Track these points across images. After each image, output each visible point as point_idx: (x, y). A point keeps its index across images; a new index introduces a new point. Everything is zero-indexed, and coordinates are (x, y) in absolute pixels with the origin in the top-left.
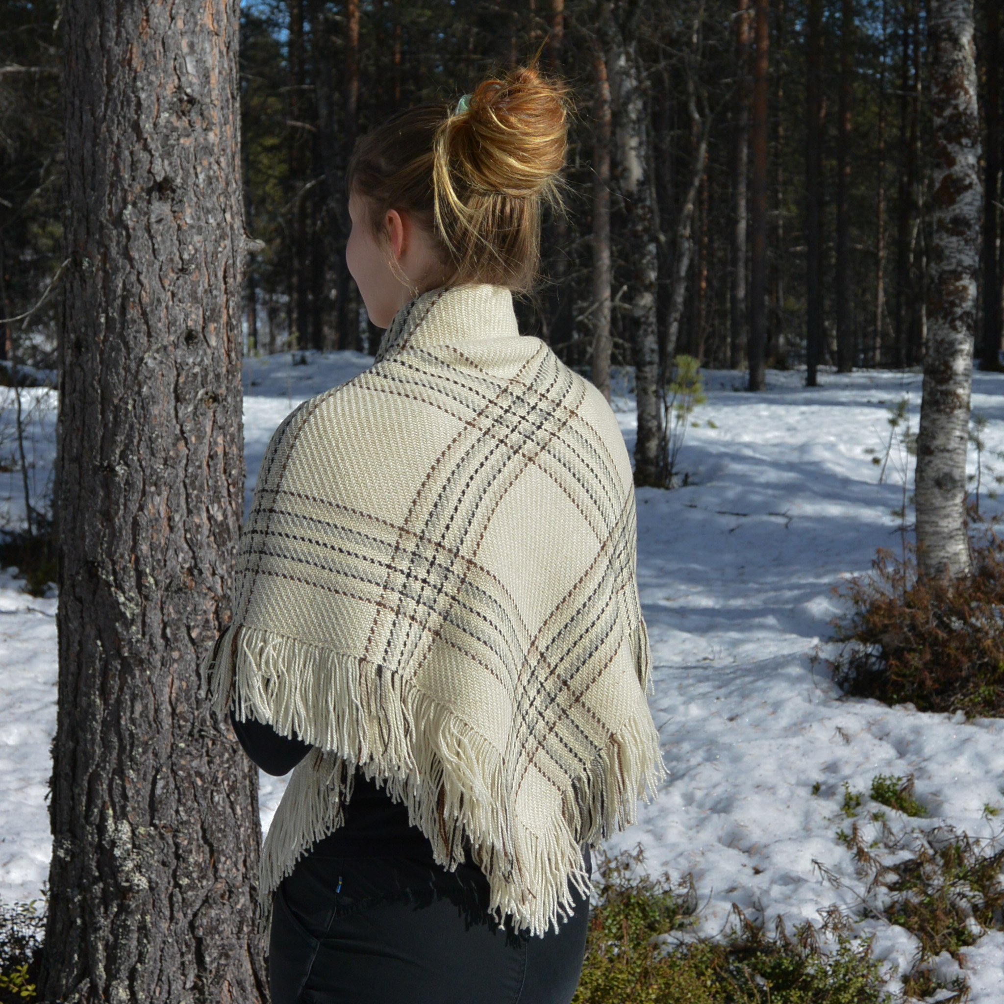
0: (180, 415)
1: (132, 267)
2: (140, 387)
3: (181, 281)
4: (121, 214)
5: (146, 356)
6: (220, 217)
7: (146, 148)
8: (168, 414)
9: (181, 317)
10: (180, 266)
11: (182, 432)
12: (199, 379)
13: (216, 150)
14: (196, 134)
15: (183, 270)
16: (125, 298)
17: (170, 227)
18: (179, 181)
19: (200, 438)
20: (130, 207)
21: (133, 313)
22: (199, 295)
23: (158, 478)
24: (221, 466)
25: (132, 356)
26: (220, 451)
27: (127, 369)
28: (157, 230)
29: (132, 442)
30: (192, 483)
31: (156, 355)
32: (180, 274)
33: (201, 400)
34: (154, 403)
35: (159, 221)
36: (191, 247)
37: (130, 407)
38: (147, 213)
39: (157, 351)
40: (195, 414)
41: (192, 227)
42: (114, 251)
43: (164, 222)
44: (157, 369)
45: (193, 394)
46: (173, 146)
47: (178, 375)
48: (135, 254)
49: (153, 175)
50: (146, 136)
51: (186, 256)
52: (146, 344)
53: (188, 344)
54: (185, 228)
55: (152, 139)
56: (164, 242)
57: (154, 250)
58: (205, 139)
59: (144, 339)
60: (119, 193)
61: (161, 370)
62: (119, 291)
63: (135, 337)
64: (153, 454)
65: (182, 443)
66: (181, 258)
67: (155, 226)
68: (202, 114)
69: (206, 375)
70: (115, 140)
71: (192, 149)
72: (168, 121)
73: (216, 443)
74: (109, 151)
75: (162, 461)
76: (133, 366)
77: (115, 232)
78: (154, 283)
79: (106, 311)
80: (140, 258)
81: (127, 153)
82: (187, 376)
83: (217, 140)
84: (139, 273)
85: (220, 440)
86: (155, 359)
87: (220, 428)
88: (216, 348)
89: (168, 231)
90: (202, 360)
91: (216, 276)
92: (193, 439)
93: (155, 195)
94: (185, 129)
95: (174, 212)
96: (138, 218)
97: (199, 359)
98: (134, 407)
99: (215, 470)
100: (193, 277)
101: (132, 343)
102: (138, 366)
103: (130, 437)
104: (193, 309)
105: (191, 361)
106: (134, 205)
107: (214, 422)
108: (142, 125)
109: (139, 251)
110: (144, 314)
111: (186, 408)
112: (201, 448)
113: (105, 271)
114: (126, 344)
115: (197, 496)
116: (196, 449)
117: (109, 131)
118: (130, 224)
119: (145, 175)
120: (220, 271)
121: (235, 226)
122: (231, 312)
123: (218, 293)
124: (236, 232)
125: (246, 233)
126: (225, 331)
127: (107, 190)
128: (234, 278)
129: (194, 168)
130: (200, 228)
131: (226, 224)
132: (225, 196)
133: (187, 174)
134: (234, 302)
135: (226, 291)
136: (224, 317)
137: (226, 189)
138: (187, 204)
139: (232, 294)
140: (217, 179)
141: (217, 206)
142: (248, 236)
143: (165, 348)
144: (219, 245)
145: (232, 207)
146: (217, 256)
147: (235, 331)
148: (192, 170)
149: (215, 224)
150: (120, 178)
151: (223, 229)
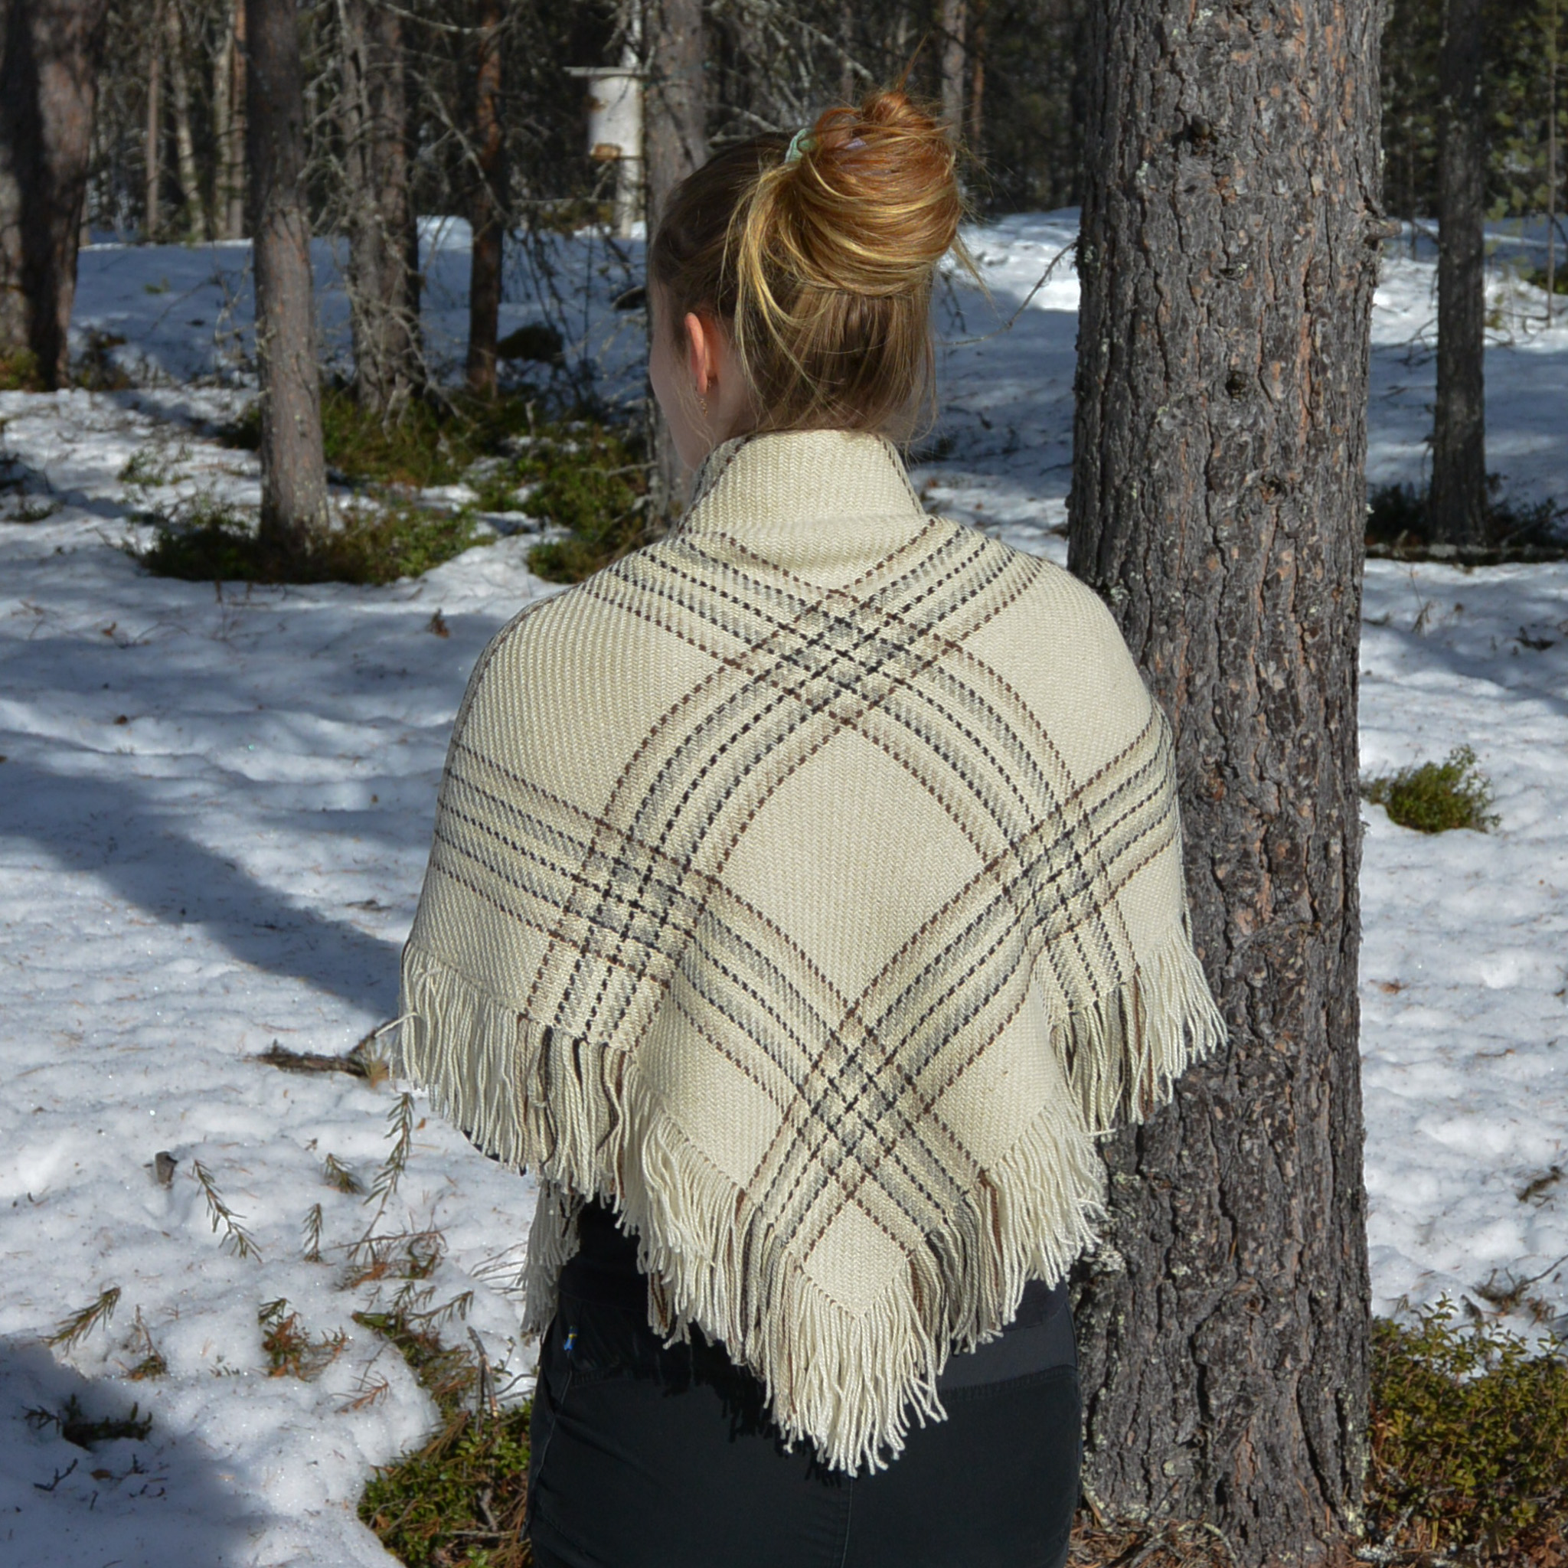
0: (1213, 511)
1: (1148, 265)
2: (1151, 462)
3: (1223, 290)
4: (1134, 176)
5: (1160, 412)
6: (1300, 183)
7: (1173, 69)
8: (1195, 507)
9: (1223, 349)
10: (1223, 266)
11: (1216, 541)
12: (1250, 452)
13: (1300, 70)
14: (1262, 43)
15: (1226, 272)
16: (1135, 314)
17: (1208, 201)
18: (1224, 122)
19: (1247, 552)
20: (1146, 165)
21: (1145, 340)
22: (1254, 314)
23: (1172, 613)
24: (1287, 598)
25: (1141, 411)
26: (1286, 574)
27: (1134, 431)
28: (1186, 206)
29: (1135, 550)
30: (1230, 624)
31: (1176, 411)
32: (1223, 278)
33: (1250, 489)
34: (1171, 489)
35: (1191, 190)
36: (1242, 234)
37: (1135, 494)
38: (1172, 177)
39: (1178, 405)
40: (1238, 510)
41: (1245, 200)
42: (1124, 237)
43: (1198, 192)
44: (1178, 433)
45: (1236, 477)
46: (1218, 65)
47: (1213, 446)
48: (1152, 244)
49: (1183, 113)
50: (1172, 48)
51: (1233, 249)
52: (1163, 393)
53: (1231, 395)
54: (1231, 201)
55: (1183, 54)
56: (1196, 224)
57: (1181, 237)
58: (1278, 52)
59: (1158, 384)
60: (1134, 143)
61: (1184, 435)
62: (1129, 303)
63: (1146, 380)
64: (1165, 574)
65: (1218, 555)
66: (1226, 252)
67: (1183, 198)
68: (1272, 11)
69: (1262, 448)
70: (1132, 54)
71: (1253, 71)
72: (1211, 23)
73: (1278, 561)
74: (1122, 71)
75: (1181, 585)
76: (1142, 425)
77: (1126, 205)
78: (1178, 292)
79: (1110, 335)
80: (1159, 250)
81: (1146, 76)
82: (1228, 448)
83: (1304, 53)
84: (1157, 275)
85: (1287, 556)
86: (1174, 417)
87: (1288, 536)
88: (1284, 402)
89: (1204, 208)
90: (1255, 423)
91: (1287, 283)
92: (1235, 553)
93: (1185, 146)
94: (1241, 36)
95: (1216, 175)
96: (1158, 184)
97: (1250, 421)
98: (1142, 495)
99: (1275, 606)
100: (1245, 283)
101: (1141, 388)
102: (1150, 426)
103: (1133, 541)
104: (1242, 337)
105: (1237, 422)
106: (1153, 162)
107: (1278, 525)
108: (1166, 30)
109: (1157, 238)
110: (1161, 342)
111: (1224, 501)
112: (1249, 568)
113: (1112, 269)
114: (1134, 389)
115: (1235, 647)
116: (1239, 570)
117: (1123, 39)
118: (1147, 193)
119: (1171, 112)
120: (1297, 274)
121: (1335, 198)
122: (1318, 343)
123: (1289, 312)
124: (1338, 208)
125: (1369, 207)
126: (1306, 374)
127: (1119, 136)
128: (1332, 285)
129: (1256, 102)
130: (1259, 202)
131: (1313, 196)
132: (1315, 148)
133: (1240, 111)
134: (1329, 326)
135: (1307, 308)
136: (1304, 351)
137: (1318, 136)
138: (1237, 162)
139: (1322, 313)
140: (1298, 119)
141: (1296, 164)
142: (1374, 212)
143: (1191, 400)
144: (1296, 231)
145: (1331, 165)
146: (1290, 250)
147: (1329, 375)
148: (1250, 106)
149: (1288, 195)
150: (1136, 116)
151: (1305, 204)
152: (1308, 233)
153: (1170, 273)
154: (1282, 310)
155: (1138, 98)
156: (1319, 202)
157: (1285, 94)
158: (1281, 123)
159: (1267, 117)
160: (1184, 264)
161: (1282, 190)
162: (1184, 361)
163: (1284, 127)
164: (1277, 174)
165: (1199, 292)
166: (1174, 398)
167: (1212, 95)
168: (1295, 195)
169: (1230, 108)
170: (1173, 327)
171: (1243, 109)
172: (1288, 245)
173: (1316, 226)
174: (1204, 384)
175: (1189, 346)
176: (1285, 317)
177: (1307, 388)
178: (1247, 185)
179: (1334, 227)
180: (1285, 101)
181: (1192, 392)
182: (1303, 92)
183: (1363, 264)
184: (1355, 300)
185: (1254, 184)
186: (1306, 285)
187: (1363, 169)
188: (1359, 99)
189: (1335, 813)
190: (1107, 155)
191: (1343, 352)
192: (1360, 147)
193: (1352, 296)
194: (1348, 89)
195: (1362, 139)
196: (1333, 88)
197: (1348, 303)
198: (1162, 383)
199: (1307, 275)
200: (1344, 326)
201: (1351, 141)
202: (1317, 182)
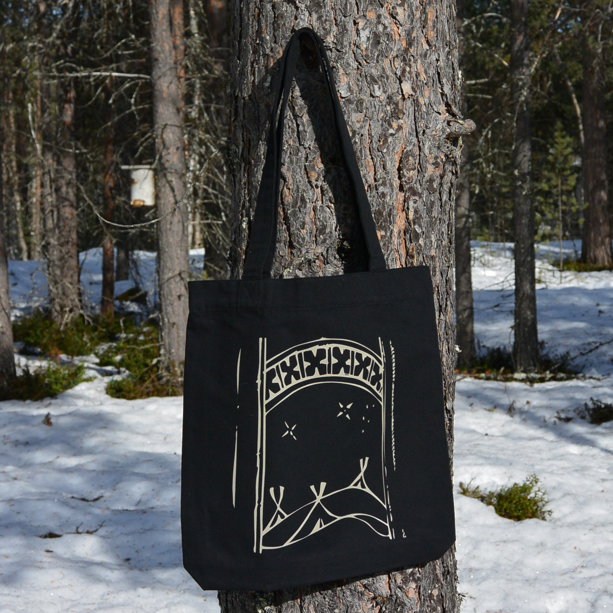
39: (300, 267)
53: (342, 258)
91: (384, 167)
120: (392, 160)
121: (421, 101)
122: (411, 216)
123: (387, 190)
124: (424, 109)
125: (449, 111)
126: (402, 241)
127: (250, 56)
128: (421, 170)
129: (355, 23)
130: (360, 102)
131: (404, 99)
132: (404, 60)
133: (344, 30)
134: (419, 203)
135: (401, 188)
136: (400, 223)
137: (406, 50)
138: (341, 71)
139: (414, 193)
140: (389, 36)
141: (389, 73)
142: (454, 115)
143: (309, 262)
144: (391, 126)
145: (418, 75)
146: (386, 141)
147: (421, 242)
148: (350, 26)
149: (383, 97)
150: (262, 39)
151: (397, 104)
152: (400, 128)
153: (291, 162)
154: (381, 189)
155: (263, 25)
156: (409, 103)
157: (379, 16)
158: (376, 40)
159: (364, 34)
160: (302, 154)
161: (378, 93)
162: (304, 232)
163: (379, 43)
164: (374, 80)
165: (314, 175)
166: (296, 262)
167: (320, 18)
168: (389, 98)
169: (335, 28)
170: (294, 206)
171: (345, 29)
172: (384, 137)
173: (406, 122)
174: (320, 250)
175: (307, 219)
176: (383, 195)
177: (403, 252)
178: (350, 89)
179: (421, 124)
180: (379, 22)
181: (311, 256)
182: (393, 16)
183: (446, 156)
184: (441, 184)
185: (355, 88)
186: (399, 169)
187: (444, 81)
188: (439, 26)
189: (435, 592)
190: (243, 73)
191: (432, 224)
192: (441, 63)
193: (438, 181)
194: (431, 16)
195: (442, 58)
196: (418, 14)
197: (435, 185)
198: (287, 250)
199: (401, 161)
200: (433, 203)
201: (434, 57)
202: (407, 87)
